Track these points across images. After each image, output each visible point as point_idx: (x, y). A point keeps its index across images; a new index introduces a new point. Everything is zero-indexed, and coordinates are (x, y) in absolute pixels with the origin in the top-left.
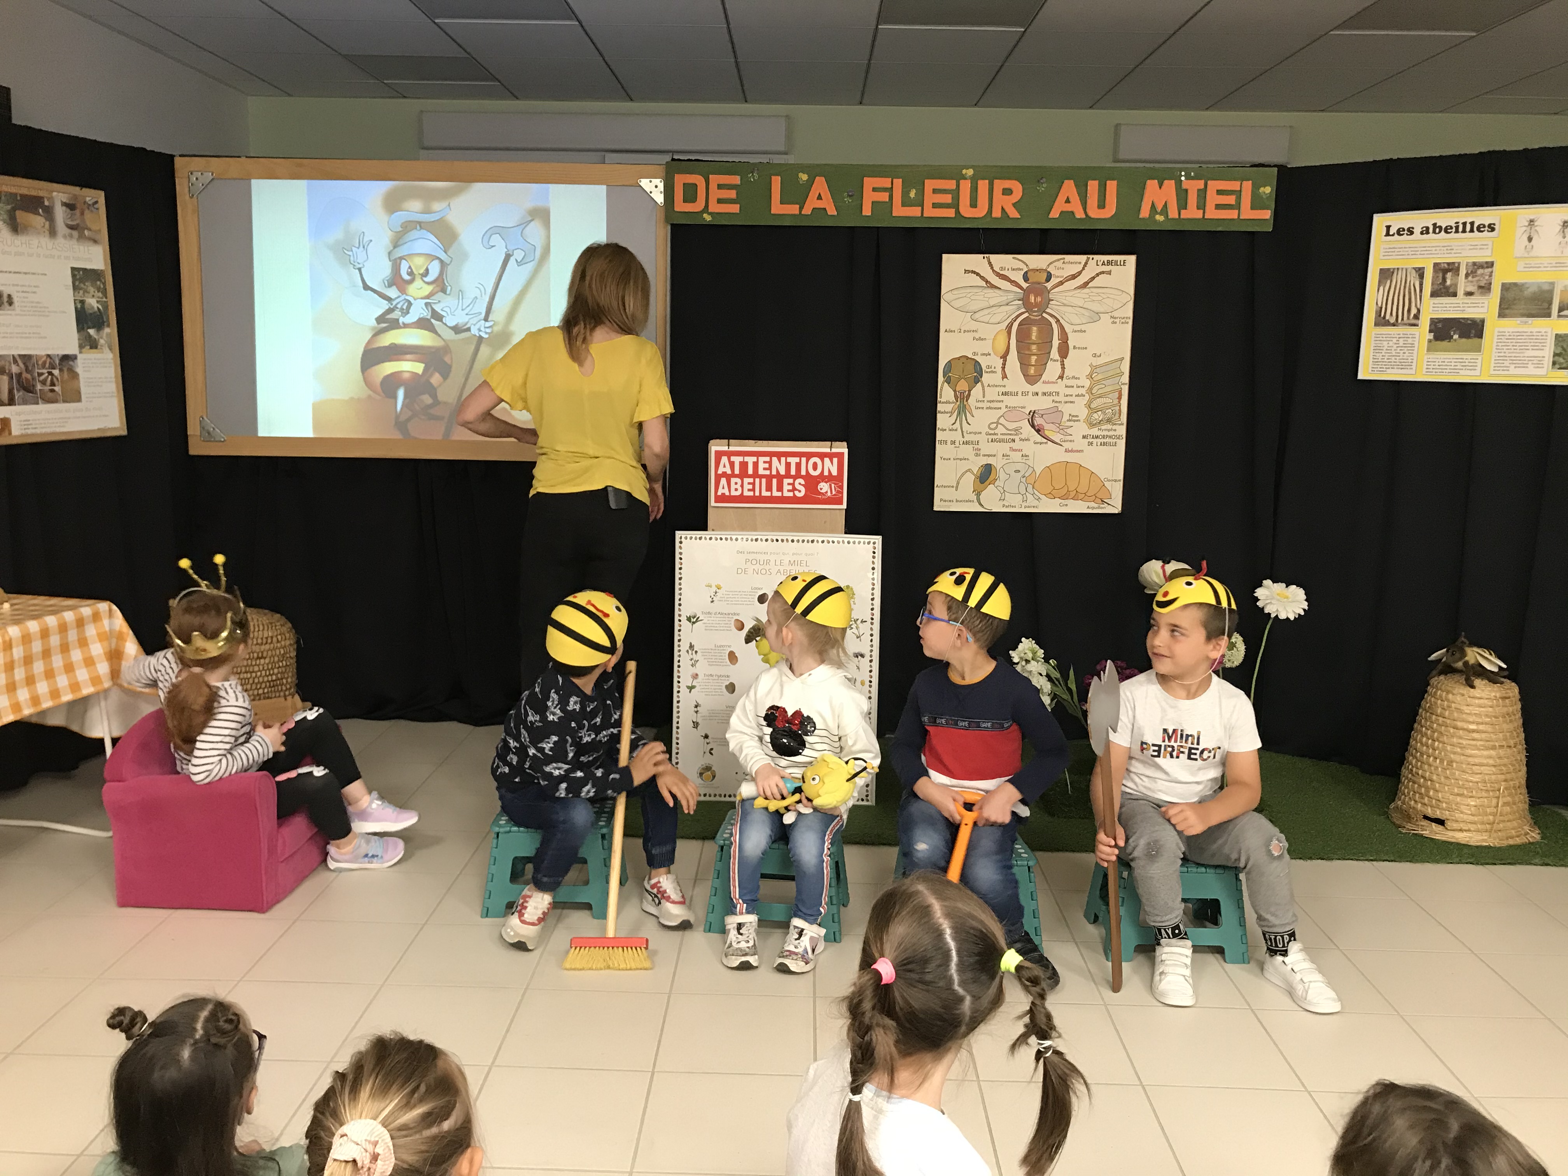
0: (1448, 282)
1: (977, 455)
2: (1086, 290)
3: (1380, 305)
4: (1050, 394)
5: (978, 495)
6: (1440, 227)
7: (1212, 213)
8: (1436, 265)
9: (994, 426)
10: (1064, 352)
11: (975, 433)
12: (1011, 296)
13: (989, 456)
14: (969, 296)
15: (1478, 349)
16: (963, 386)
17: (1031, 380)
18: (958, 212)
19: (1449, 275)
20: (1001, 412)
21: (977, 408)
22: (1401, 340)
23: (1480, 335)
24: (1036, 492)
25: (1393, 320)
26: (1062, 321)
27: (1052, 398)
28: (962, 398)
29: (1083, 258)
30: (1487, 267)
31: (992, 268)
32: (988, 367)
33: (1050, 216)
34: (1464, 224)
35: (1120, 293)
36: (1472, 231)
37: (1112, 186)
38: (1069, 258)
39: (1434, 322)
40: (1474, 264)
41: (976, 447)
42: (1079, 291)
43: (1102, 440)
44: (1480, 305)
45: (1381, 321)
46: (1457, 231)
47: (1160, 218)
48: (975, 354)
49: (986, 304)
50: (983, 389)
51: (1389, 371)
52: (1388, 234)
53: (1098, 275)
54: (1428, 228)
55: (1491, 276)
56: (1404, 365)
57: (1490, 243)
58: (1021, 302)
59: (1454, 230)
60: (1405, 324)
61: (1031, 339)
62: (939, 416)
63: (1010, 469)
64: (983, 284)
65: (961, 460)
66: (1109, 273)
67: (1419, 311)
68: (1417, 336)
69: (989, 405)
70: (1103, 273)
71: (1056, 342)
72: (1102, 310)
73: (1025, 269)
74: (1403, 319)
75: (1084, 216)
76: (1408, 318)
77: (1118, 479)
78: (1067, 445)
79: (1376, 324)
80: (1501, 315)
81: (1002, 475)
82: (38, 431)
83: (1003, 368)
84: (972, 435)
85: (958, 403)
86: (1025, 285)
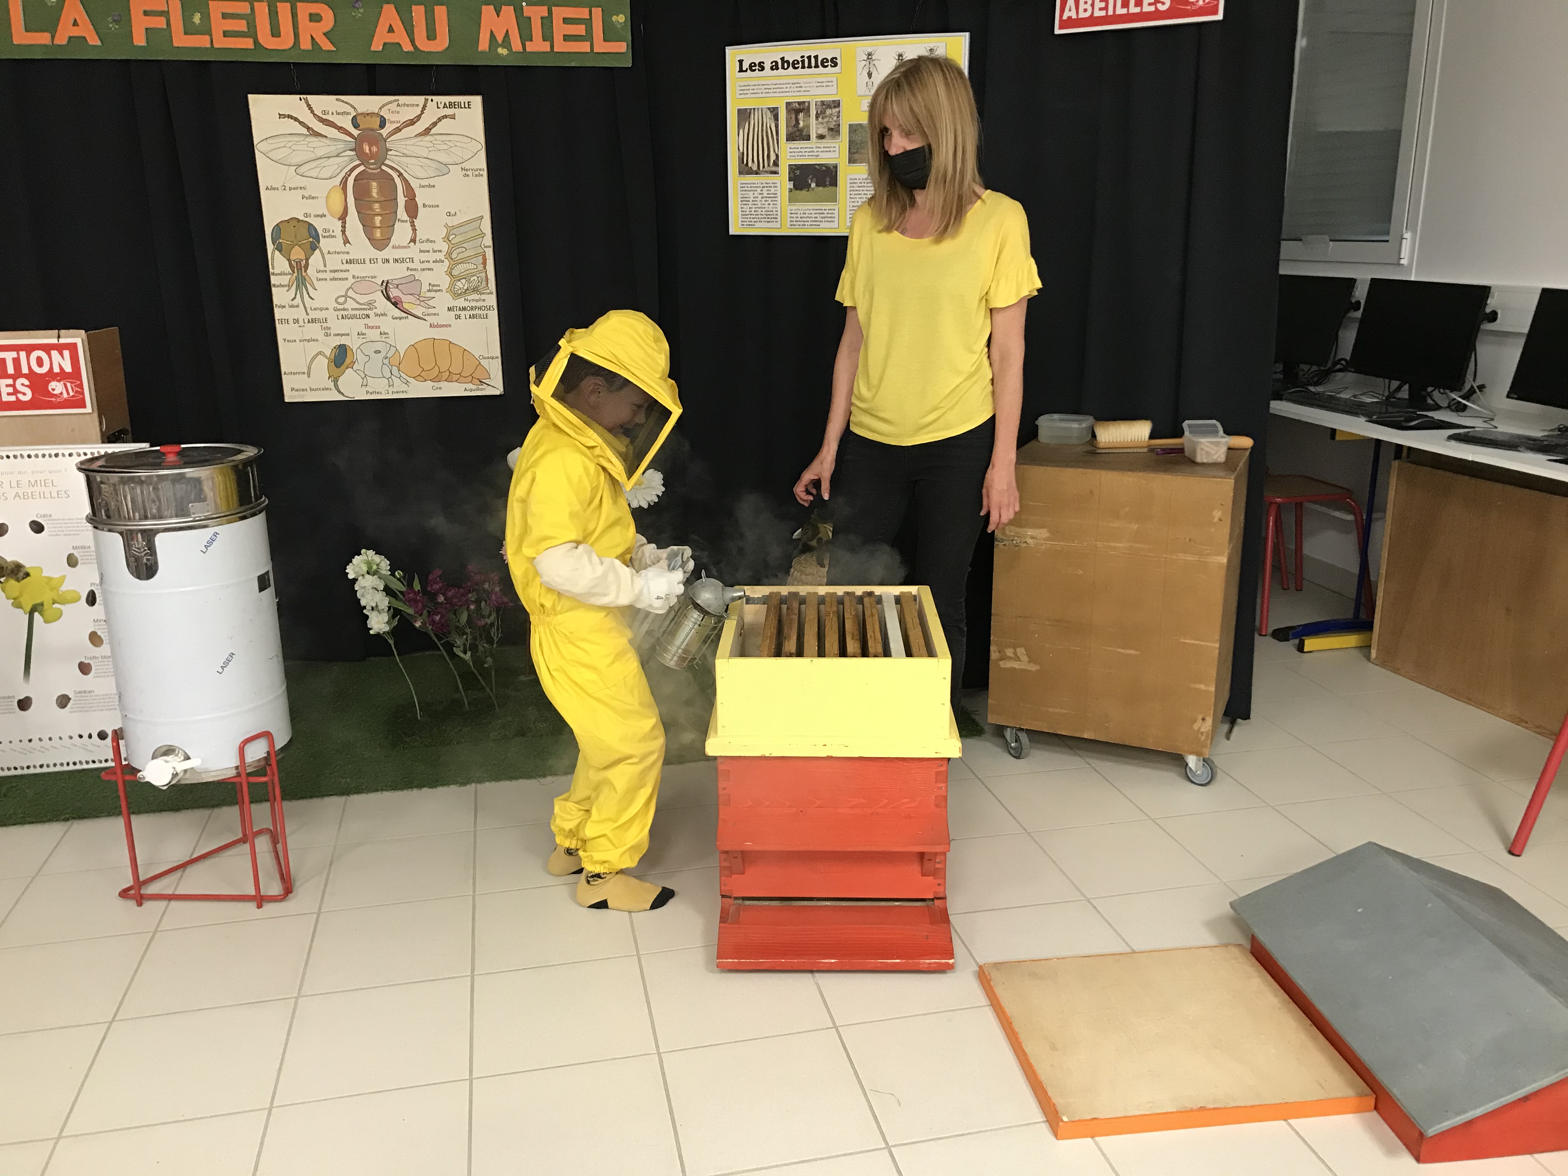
0: (801, 124)
1: (327, 335)
2: (428, 138)
3: (741, 151)
4: (403, 261)
5: (336, 381)
6: (788, 62)
7: (561, 46)
8: (788, 104)
9: (341, 300)
10: (412, 210)
11: (321, 309)
12: (341, 146)
13: (343, 335)
14: (289, 145)
15: (834, 199)
16: (297, 253)
17: (379, 244)
18: (256, 42)
19: (801, 115)
20: (348, 284)
21: (319, 280)
22: (765, 189)
23: (834, 183)
24: (403, 375)
25: (755, 168)
26: (405, 175)
27: (405, 265)
28: (299, 269)
29: (420, 100)
30: (835, 107)
31: (312, 112)
32: (325, 230)
33: (372, 49)
34: (809, 58)
35: (469, 140)
36: (817, 66)
37: (441, 12)
38: (403, 99)
39: (793, 169)
40: (823, 103)
41: (325, 325)
42: (420, 138)
43: (471, 313)
44: (832, 149)
45: (745, 170)
46: (803, 67)
47: (502, 51)
48: (306, 215)
49: (313, 156)
50: (323, 257)
51: (757, 225)
52: (741, 70)
53: (440, 120)
54: (776, 62)
55: (838, 117)
56: (770, 217)
57: (834, 80)
58: (353, 153)
59: (800, 65)
60: (767, 172)
61: (371, 196)
62: (273, 289)
63: (370, 349)
64: (304, 131)
65: (308, 341)
66: (453, 117)
67: (777, 156)
68: (778, 185)
69: (332, 275)
70: (445, 117)
71: (401, 200)
72: (450, 161)
73: (354, 114)
74: (764, 167)
75: (411, 49)
76: (769, 165)
77: (494, 356)
78: (431, 320)
79: (740, 173)
80: (851, 161)
81: (360, 357)
83: (344, 232)
84: (318, 312)
85: (296, 274)
86: (356, 132)
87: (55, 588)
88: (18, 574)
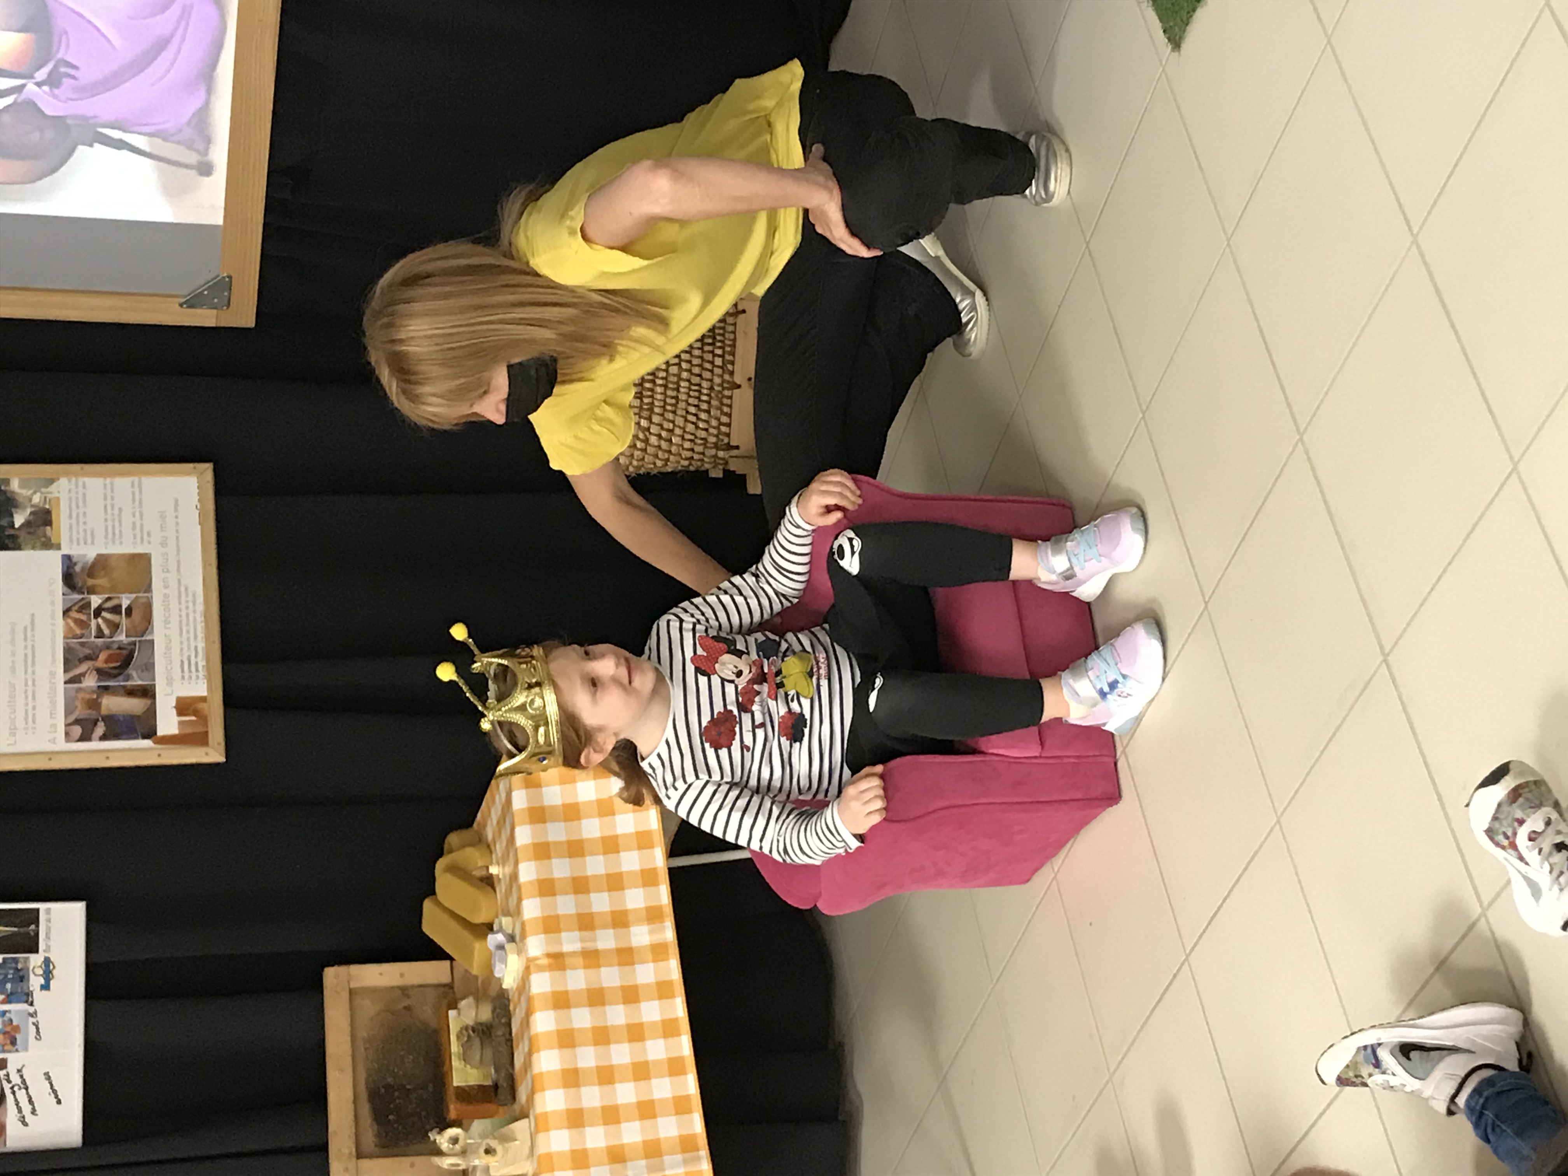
82: (201, 645)
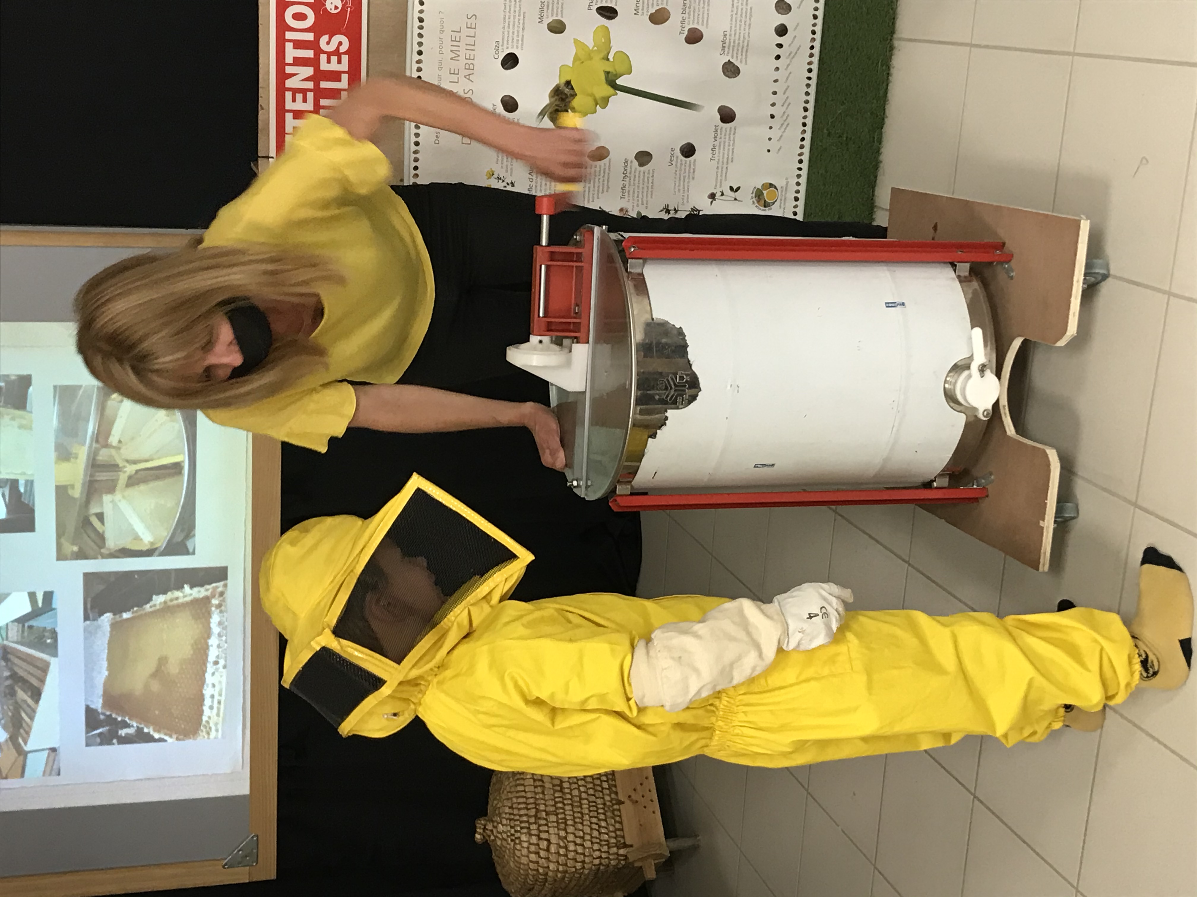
87: (589, 55)
88: (566, 94)
